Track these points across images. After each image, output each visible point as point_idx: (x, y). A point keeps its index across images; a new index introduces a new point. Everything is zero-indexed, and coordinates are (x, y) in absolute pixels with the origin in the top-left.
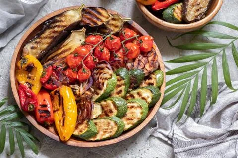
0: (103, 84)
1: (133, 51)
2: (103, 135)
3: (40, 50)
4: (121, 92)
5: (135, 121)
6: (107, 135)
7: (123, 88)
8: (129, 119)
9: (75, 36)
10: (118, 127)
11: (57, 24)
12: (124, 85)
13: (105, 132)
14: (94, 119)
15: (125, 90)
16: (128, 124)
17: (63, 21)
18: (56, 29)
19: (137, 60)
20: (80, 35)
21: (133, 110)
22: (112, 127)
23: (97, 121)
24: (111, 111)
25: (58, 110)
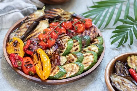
0: (65, 45)
1: (81, 26)
2: (70, 74)
3: (21, 35)
4: (77, 49)
5: (90, 63)
6: (73, 74)
7: (78, 46)
8: (86, 63)
9: (42, 24)
10: (79, 67)
11: (30, 20)
12: (79, 44)
13: (71, 72)
14: (63, 65)
15: (80, 47)
16: (86, 66)
17: (33, 18)
18: (29, 22)
19: (84, 32)
20: (45, 23)
21: (87, 57)
22: (76, 68)
23: (65, 66)
24: (73, 60)
25: (37, 63)
